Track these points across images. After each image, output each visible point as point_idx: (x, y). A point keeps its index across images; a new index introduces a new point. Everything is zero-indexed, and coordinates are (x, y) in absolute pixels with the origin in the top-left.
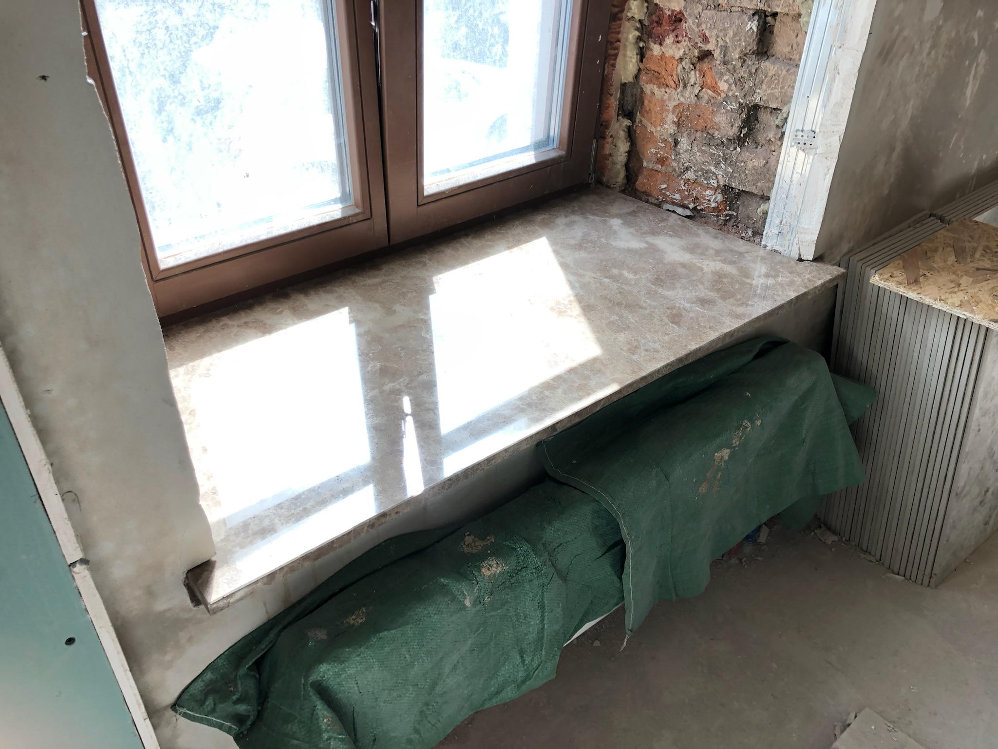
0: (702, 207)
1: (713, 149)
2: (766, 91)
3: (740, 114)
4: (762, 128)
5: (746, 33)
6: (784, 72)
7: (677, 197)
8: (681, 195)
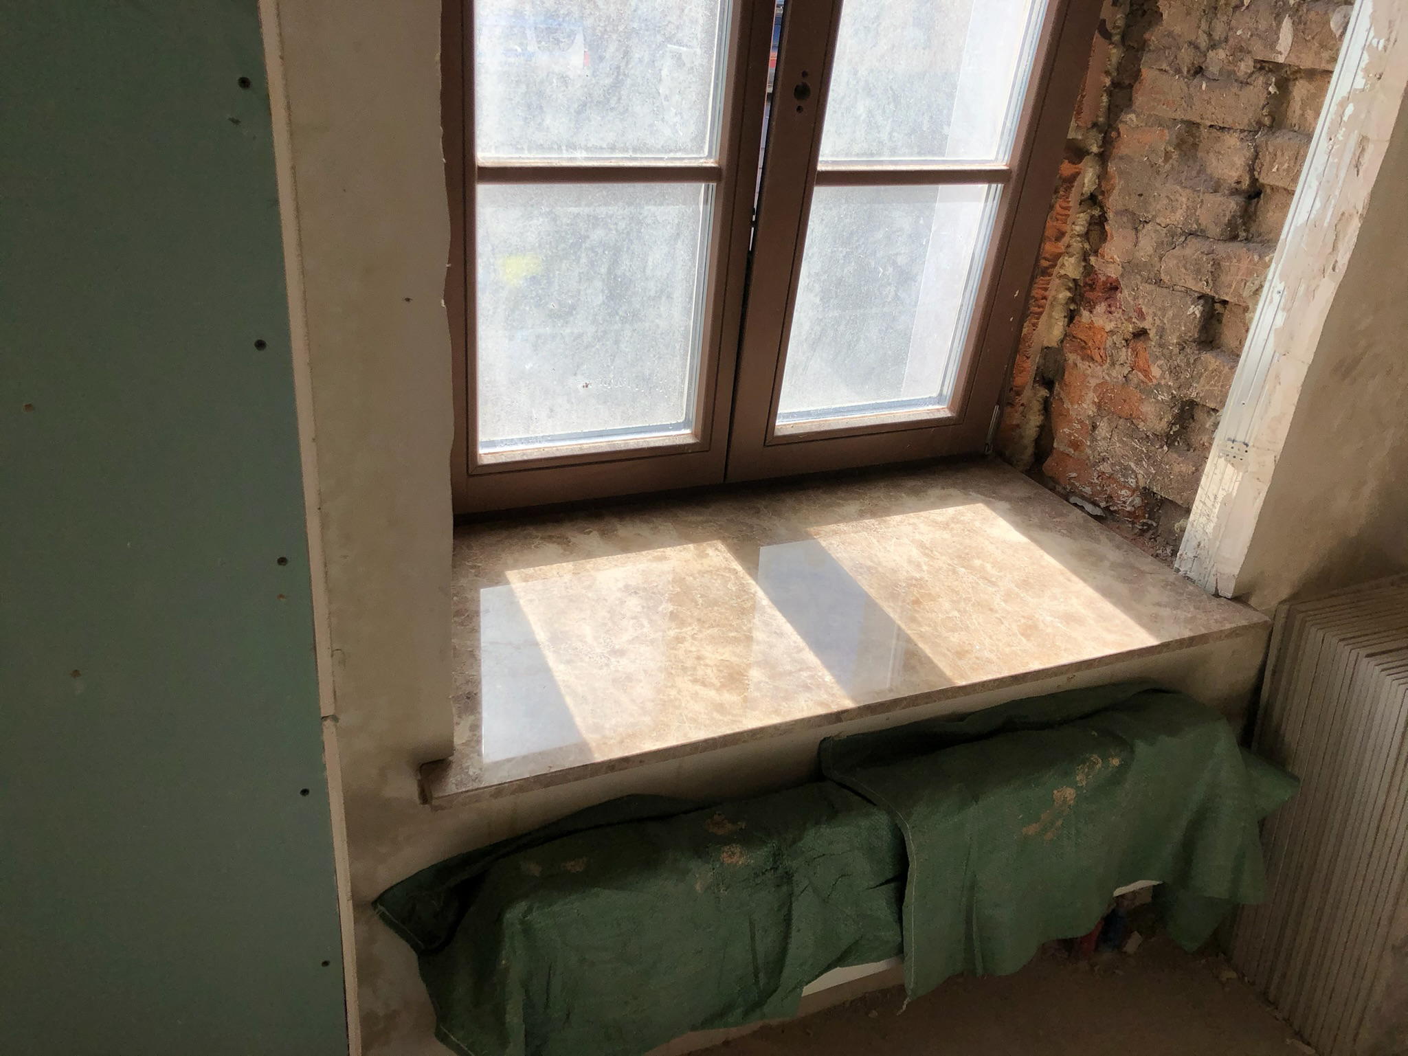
0: (1115, 508)
1: (1135, 442)
2: (1204, 386)
3: (1172, 408)
4: (1197, 427)
5: (1187, 317)
6: (1227, 368)
7: (1088, 490)
8: (1092, 489)
